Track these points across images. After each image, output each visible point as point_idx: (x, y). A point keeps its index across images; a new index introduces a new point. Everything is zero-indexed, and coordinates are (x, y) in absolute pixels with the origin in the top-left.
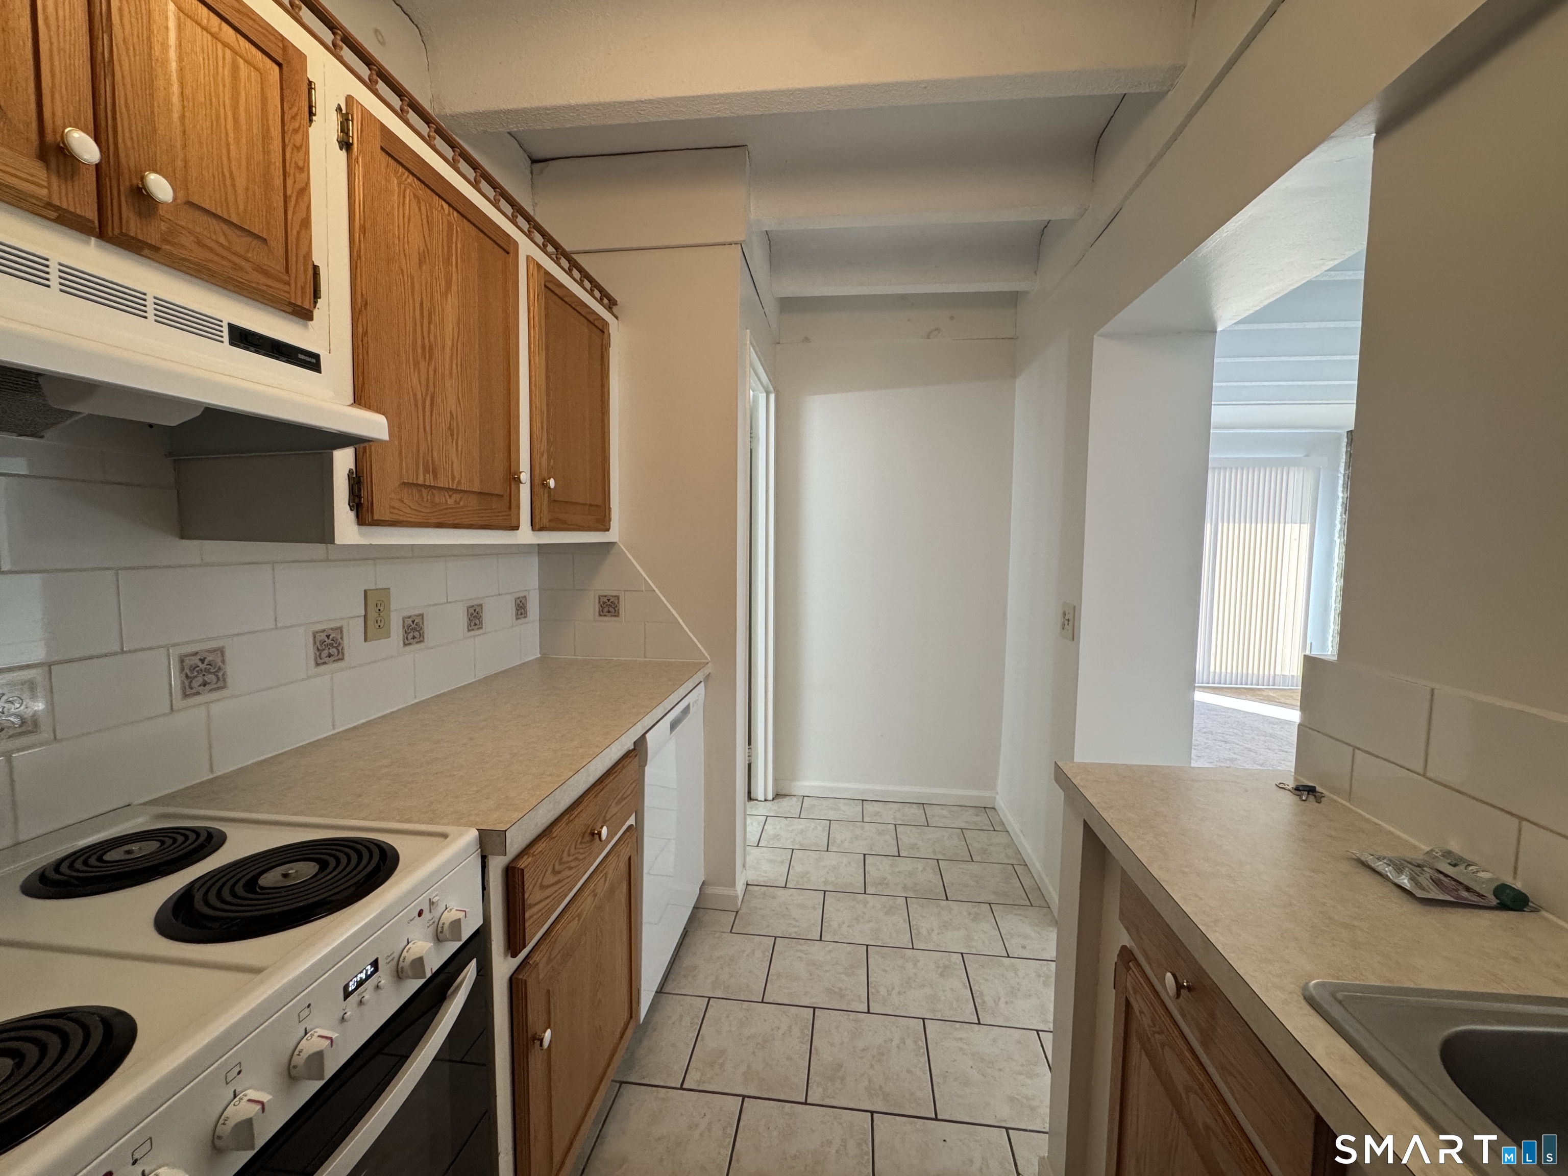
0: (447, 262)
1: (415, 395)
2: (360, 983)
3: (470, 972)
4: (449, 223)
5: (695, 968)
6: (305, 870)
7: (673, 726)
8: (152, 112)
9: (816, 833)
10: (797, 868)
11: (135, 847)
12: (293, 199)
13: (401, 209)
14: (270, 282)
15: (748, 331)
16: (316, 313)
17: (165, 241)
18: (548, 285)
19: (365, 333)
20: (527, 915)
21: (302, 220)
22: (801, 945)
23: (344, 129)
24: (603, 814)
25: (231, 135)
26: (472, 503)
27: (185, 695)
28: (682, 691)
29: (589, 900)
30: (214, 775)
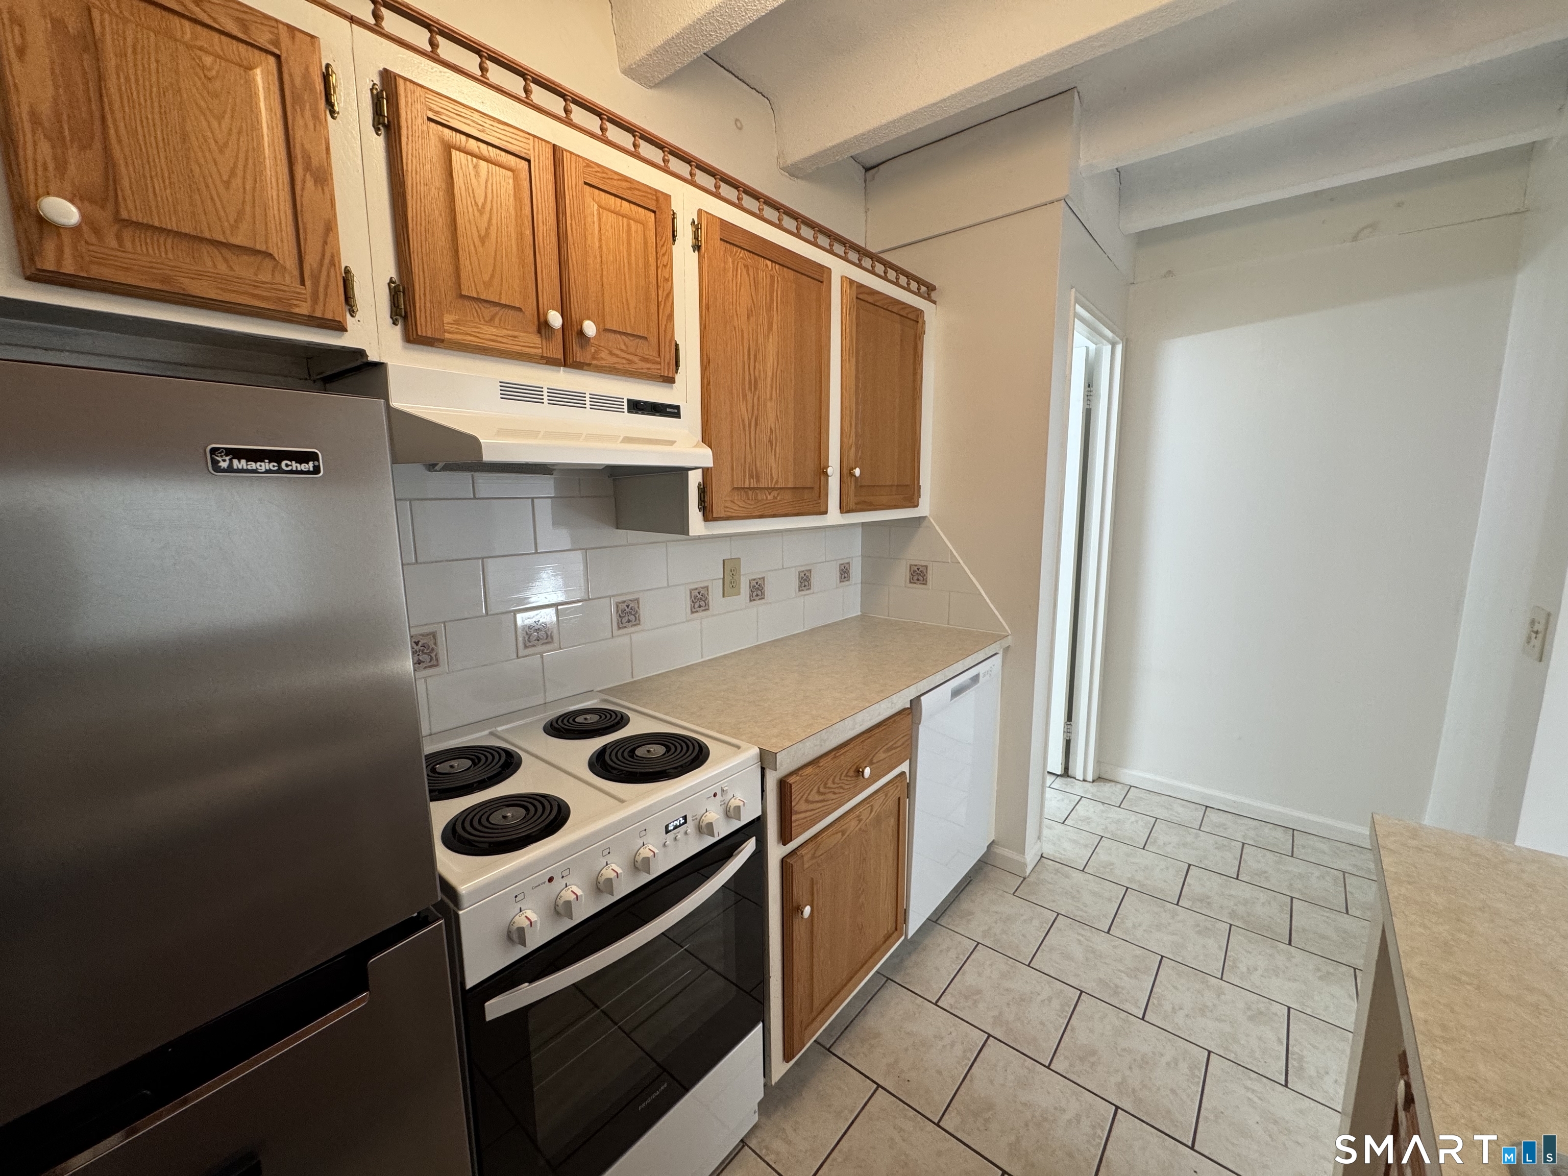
0: (769, 309)
1: (743, 421)
2: (676, 827)
3: (750, 847)
4: (772, 277)
5: (971, 913)
6: (658, 750)
7: (956, 693)
8: (587, 281)
9: (1136, 828)
10: (1102, 855)
11: (588, 717)
12: (663, 303)
13: (734, 281)
14: (649, 365)
15: (1074, 290)
16: (677, 377)
17: (594, 358)
18: (860, 296)
19: (709, 384)
20: (794, 818)
21: (668, 316)
22: (1083, 929)
23: (696, 237)
24: (870, 758)
25: (627, 276)
26: (788, 496)
27: (619, 628)
28: (969, 661)
29: (854, 823)
30: (635, 679)
